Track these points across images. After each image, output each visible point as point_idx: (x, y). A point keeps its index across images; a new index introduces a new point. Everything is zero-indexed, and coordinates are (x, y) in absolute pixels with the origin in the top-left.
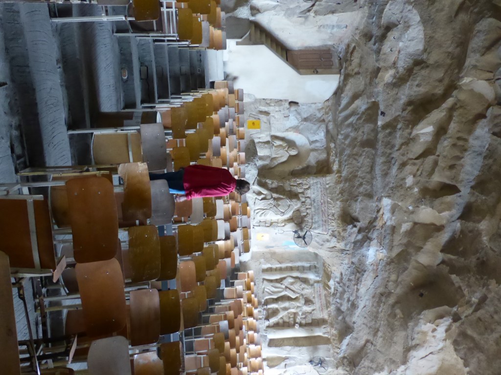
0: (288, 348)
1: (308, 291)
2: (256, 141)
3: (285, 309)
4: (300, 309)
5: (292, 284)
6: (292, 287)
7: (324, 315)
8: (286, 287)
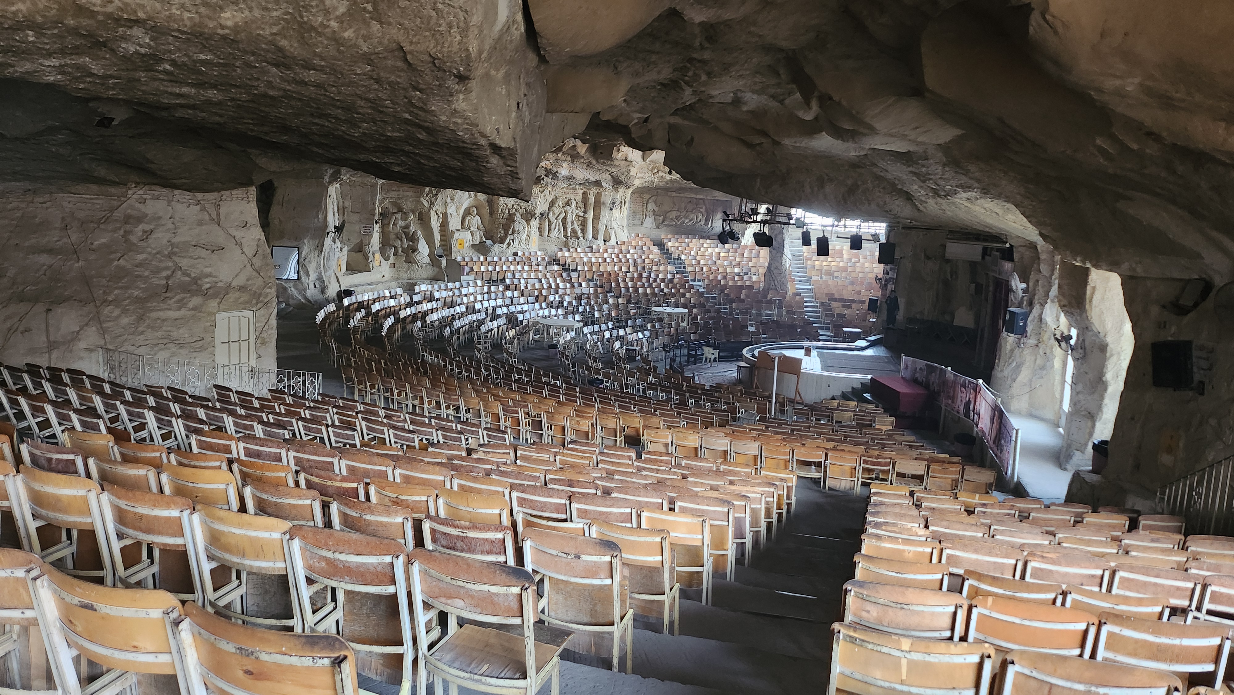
0: (600, 224)
1: (560, 202)
2: (471, 243)
3: (572, 222)
4: (573, 212)
5: (554, 214)
6: (557, 215)
7: (580, 192)
8: (556, 219)
